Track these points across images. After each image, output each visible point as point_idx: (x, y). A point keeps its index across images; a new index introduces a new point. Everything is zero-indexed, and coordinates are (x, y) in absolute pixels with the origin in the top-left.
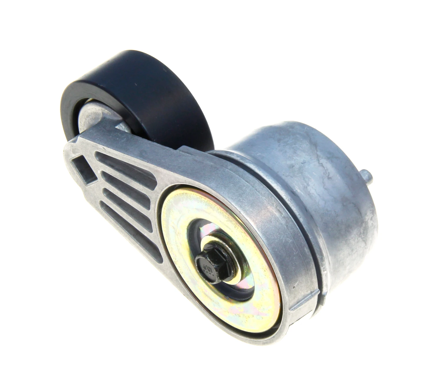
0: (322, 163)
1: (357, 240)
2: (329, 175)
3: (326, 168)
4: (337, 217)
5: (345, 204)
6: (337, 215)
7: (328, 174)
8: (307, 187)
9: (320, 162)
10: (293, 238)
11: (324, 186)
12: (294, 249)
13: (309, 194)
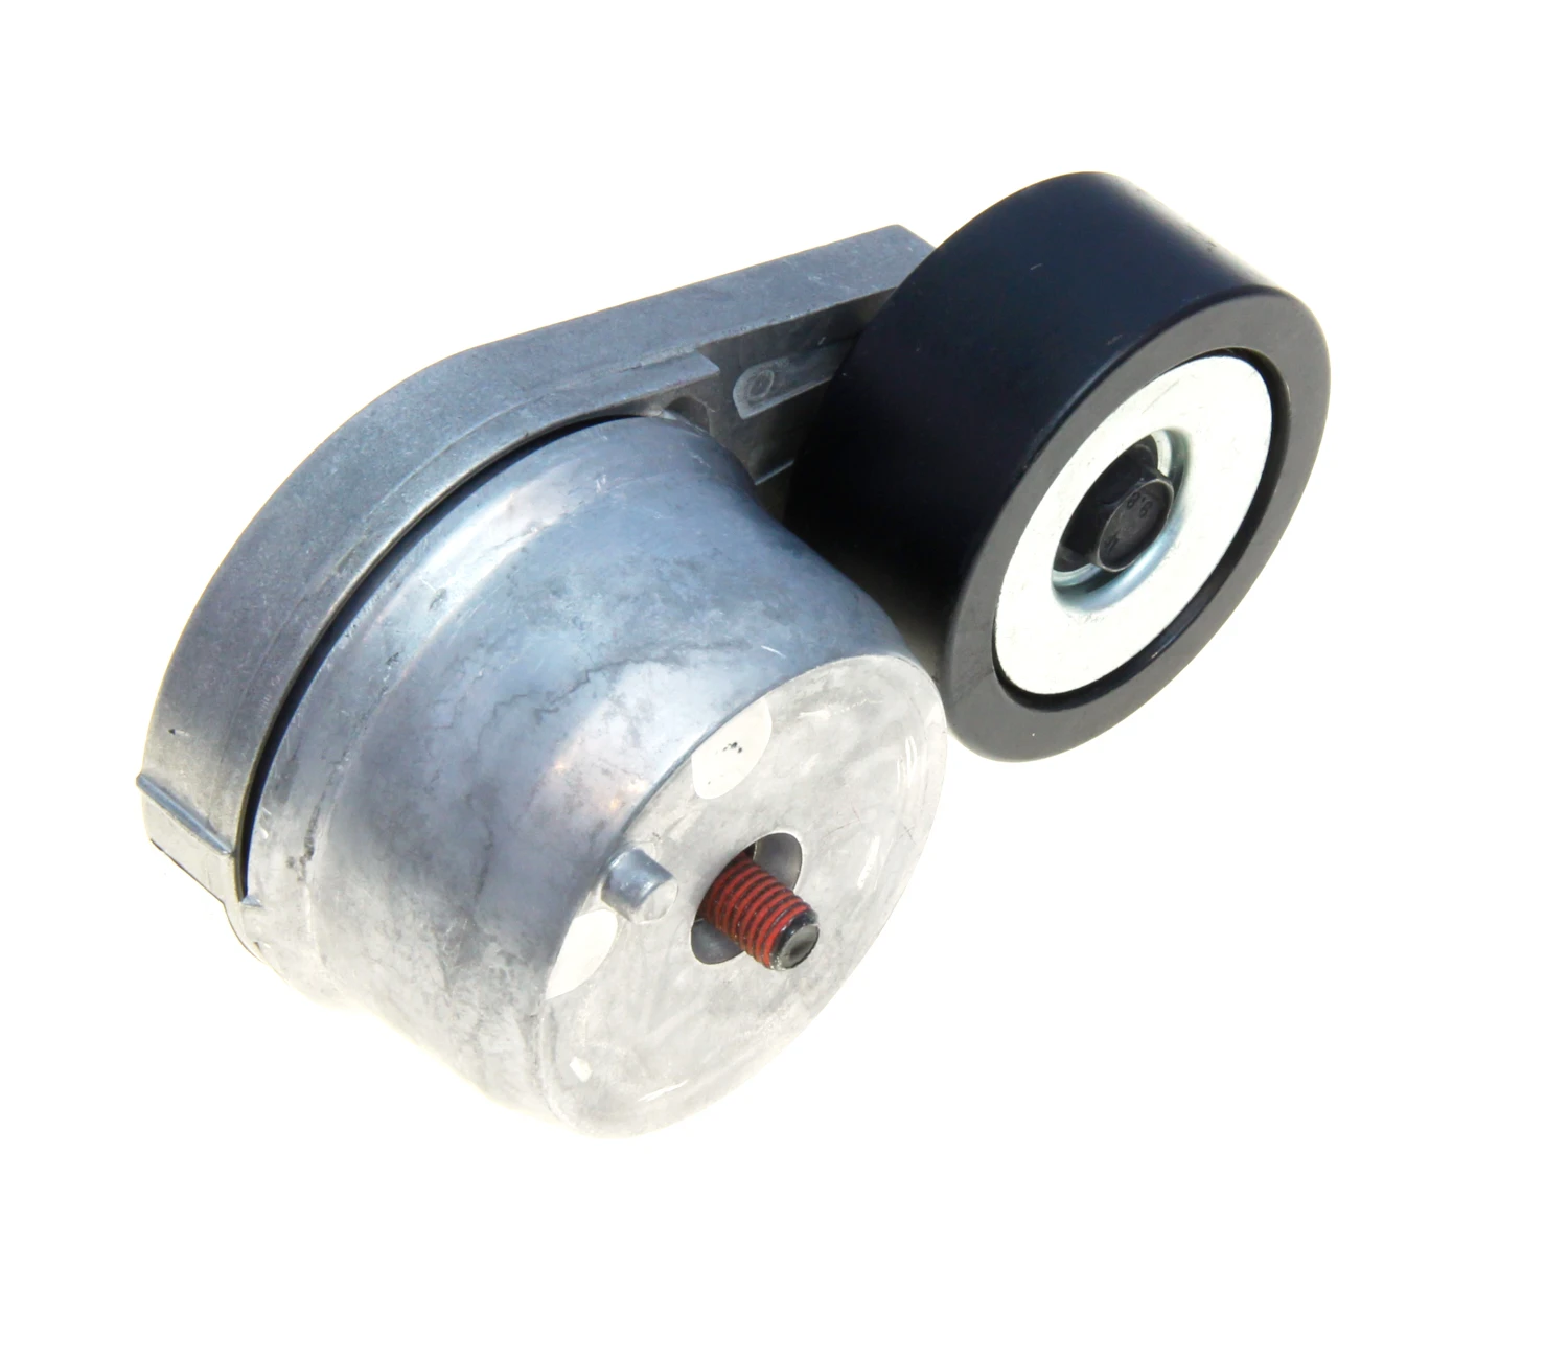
0: (588, 680)
1: (422, 925)
2: (549, 711)
3: (571, 696)
4: (425, 789)
5: (474, 802)
6: (432, 789)
7: (551, 708)
8: (481, 646)
9: (591, 675)
10: (276, 634)
11: (503, 704)
12: (249, 654)
13: (457, 659)
